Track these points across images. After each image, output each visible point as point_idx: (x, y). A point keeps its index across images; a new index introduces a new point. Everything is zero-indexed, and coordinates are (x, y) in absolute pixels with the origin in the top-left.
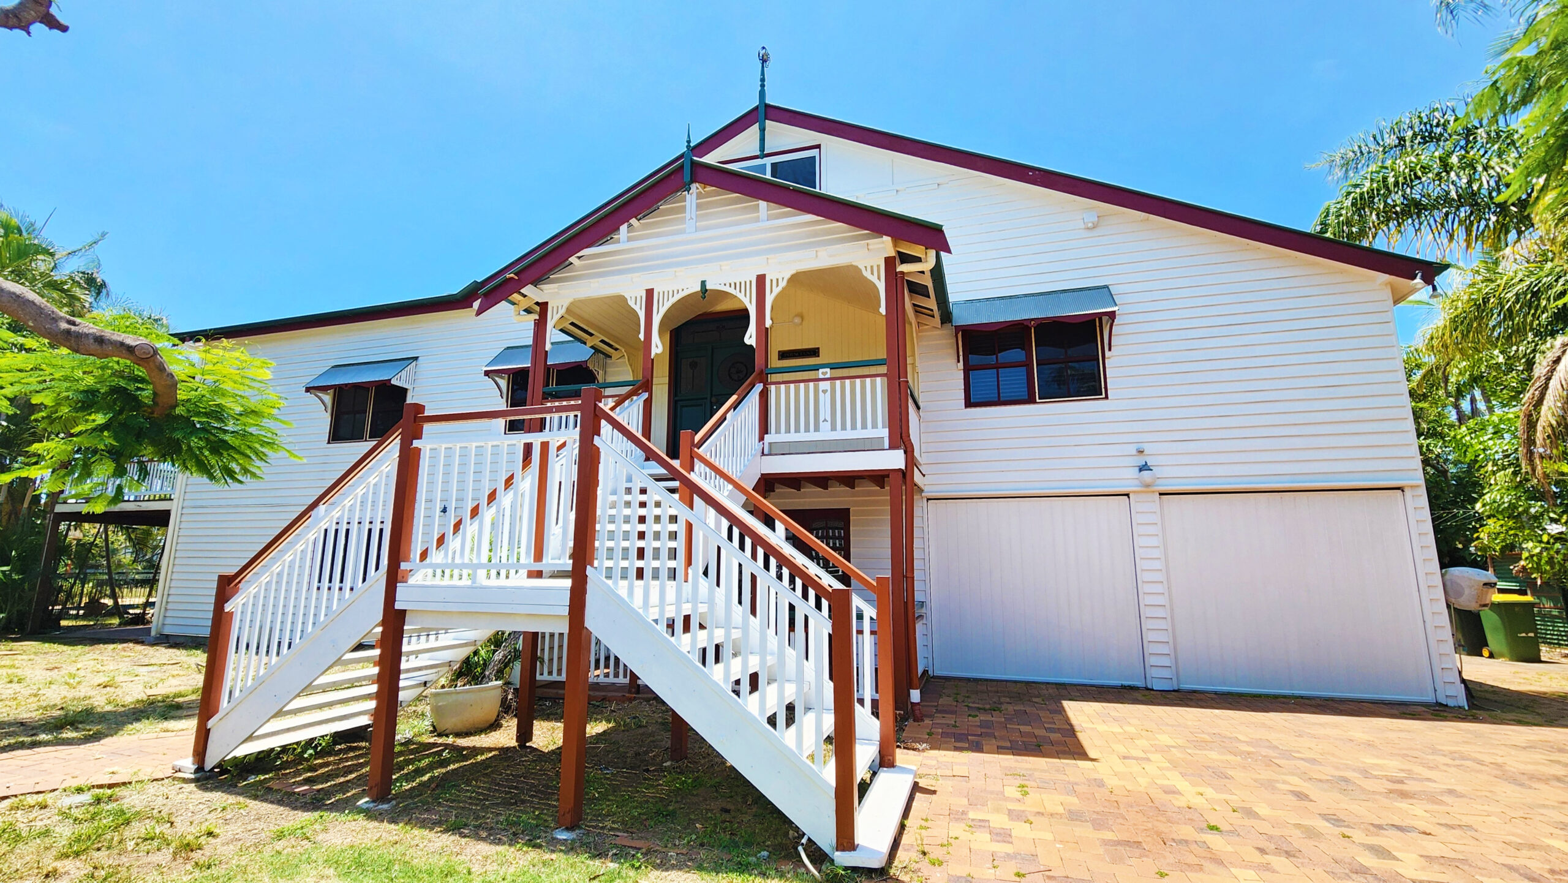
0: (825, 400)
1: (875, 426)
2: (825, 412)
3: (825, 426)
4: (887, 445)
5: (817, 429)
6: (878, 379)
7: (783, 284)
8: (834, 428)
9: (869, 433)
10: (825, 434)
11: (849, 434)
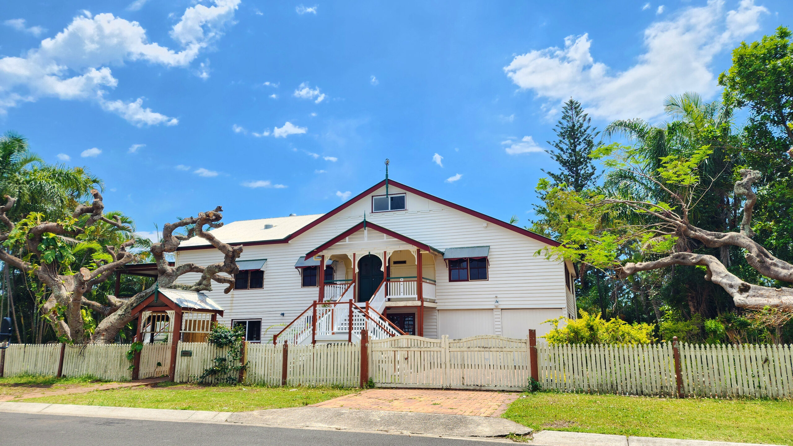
0: (402, 287)
1: (414, 294)
2: (402, 290)
3: (402, 294)
4: (417, 300)
5: (400, 295)
6: (415, 282)
7: (391, 254)
8: (404, 295)
9: (413, 296)
10: (402, 296)
11: (408, 296)
